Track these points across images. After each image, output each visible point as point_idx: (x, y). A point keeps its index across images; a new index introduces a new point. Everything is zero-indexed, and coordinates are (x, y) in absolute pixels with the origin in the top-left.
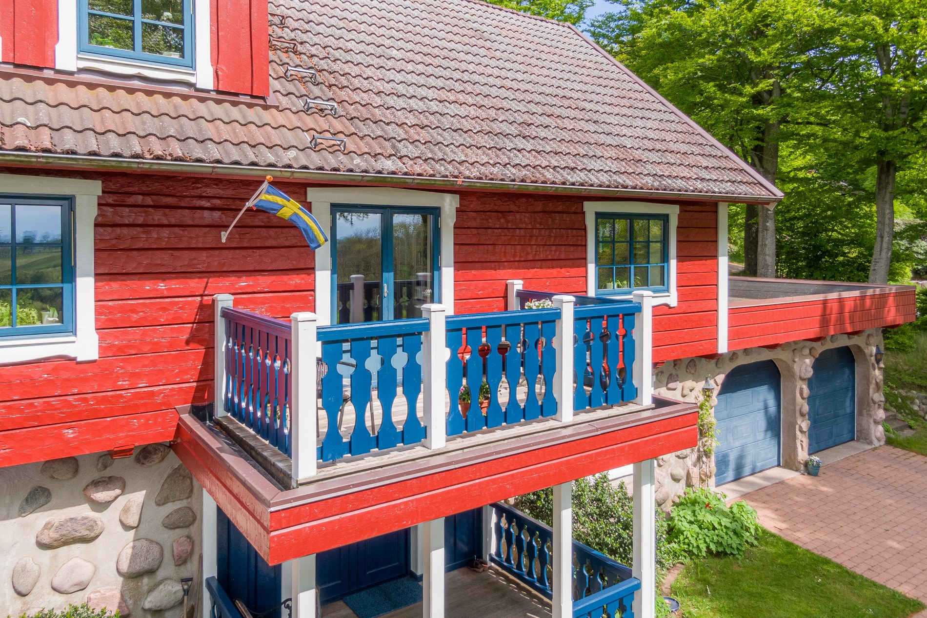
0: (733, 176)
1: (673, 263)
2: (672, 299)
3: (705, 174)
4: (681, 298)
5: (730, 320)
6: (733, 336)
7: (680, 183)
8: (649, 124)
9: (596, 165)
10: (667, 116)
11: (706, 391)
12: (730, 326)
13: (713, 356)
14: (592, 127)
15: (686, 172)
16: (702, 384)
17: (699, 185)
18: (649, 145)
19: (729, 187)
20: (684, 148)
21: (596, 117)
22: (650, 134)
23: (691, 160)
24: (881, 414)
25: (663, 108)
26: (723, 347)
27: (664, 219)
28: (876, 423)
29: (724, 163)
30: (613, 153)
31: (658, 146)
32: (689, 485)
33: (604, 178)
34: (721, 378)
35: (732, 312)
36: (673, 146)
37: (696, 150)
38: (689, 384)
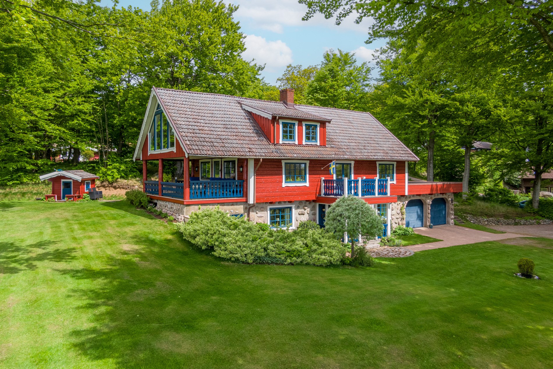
0: (408, 155)
1: (395, 174)
2: (395, 182)
3: (402, 155)
4: (397, 182)
5: (408, 188)
6: (409, 192)
7: (396, 158)
8: (390, 143)
9: (379, 154)
10: (394, 140)
11: (403, 205)
12: (408, 189)
13: (404, 196)
14: (377, 145)
15: (397, 155)
16: (402, 203)
17: (400, 158)
18: (390, 149)
19: (407, 158)
20: (397, 149)
21: (378, 142)
22: (390, 146)
23: (399, 152)
24: (453, 217)
25: (393, 138)
26: (406, 194)
27: (393, 165)
28: (452, 219)
29: (407, 152)
30: (382, 152)
31: (392, 149)
32: (399, 225)
33: (381, 157)
34: (407, 202)
35: (409, 186)
36: (395, 149)
37: (400, 149)
38: (399, 202)
